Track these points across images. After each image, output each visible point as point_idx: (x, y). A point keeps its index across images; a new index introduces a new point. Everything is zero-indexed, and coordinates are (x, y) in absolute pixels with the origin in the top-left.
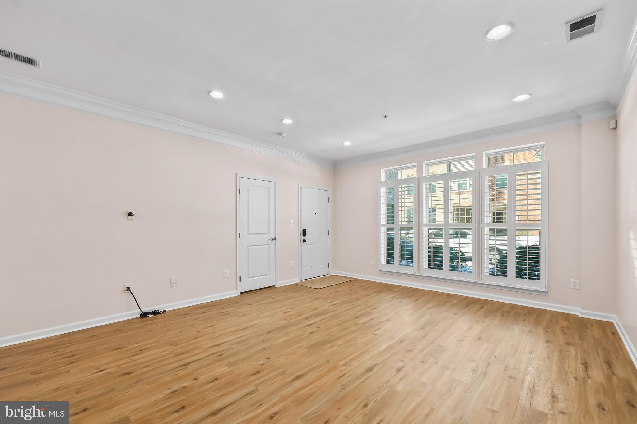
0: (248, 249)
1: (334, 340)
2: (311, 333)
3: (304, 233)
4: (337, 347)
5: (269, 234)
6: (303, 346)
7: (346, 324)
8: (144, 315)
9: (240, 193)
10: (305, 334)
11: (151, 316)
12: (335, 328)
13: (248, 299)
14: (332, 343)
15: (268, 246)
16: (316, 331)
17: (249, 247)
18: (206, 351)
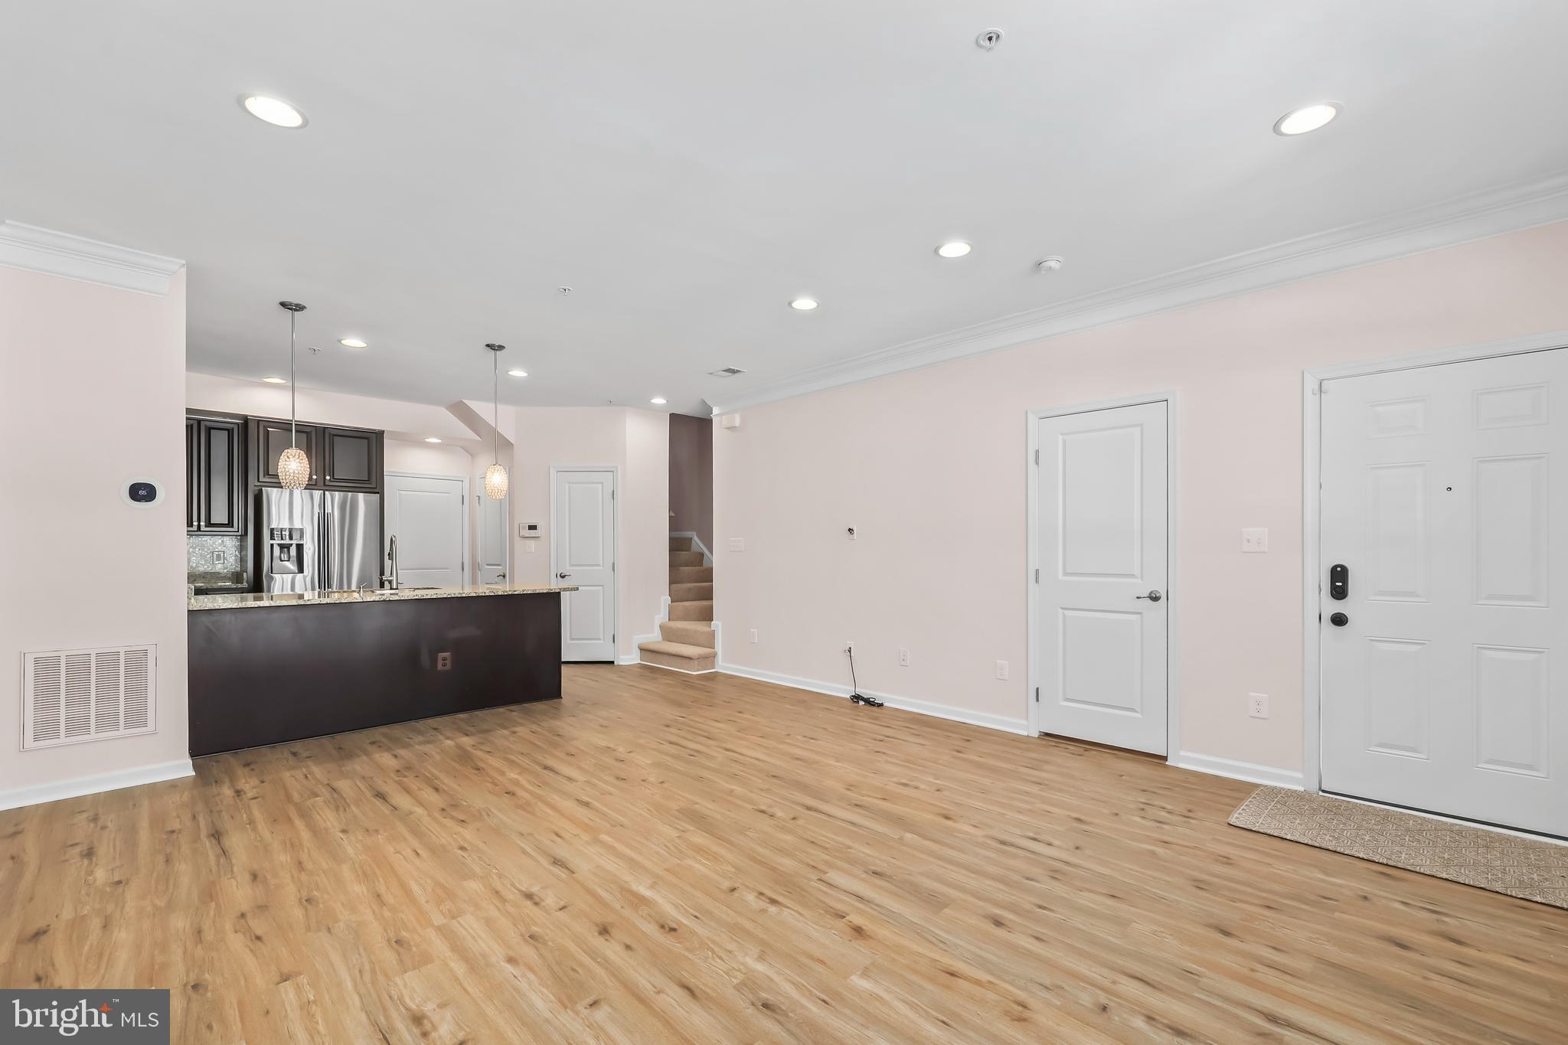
0: (1064, 615)
3: (1339, 581)
5: (1142, 579)
8: (857, 698)
9: (1037, 463)
11: (862, 703)
13: (1061, 758)
15: (1139, 616)
17: (1068, 613)
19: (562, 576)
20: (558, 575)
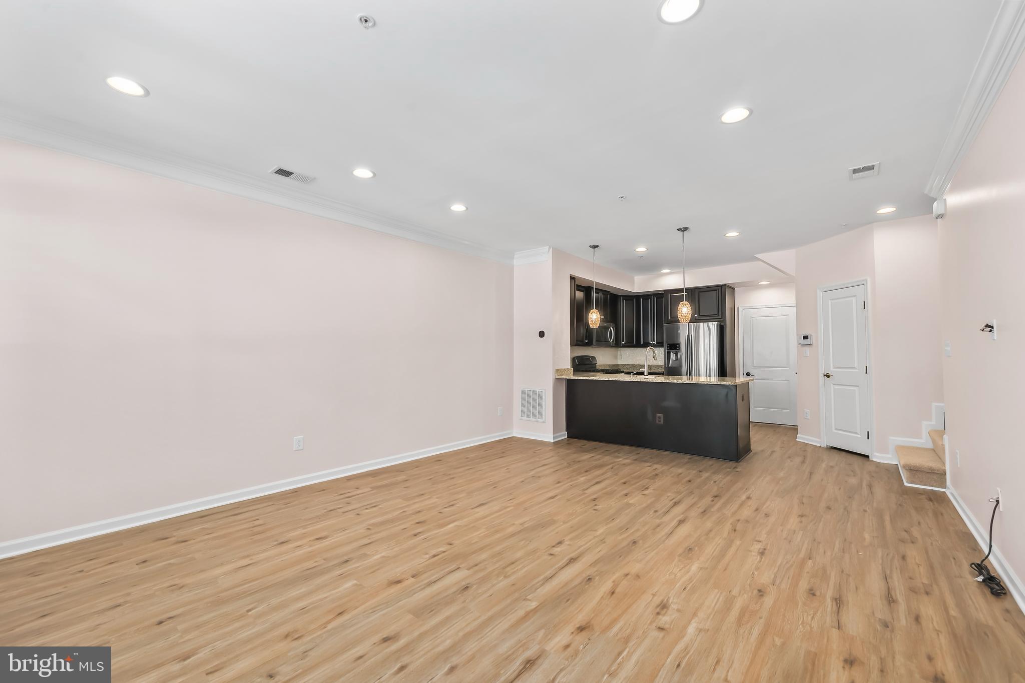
1: (519, 532)
2: (560, 543)
4: (515, 523)
6: (562, 523)
7: (497, 565)
10: (571, 540)
12: (519, 554)
14: (522, 528)
16: (553, 547)
18: (682, 514)
19: (827, 376)
20: (824, 375)
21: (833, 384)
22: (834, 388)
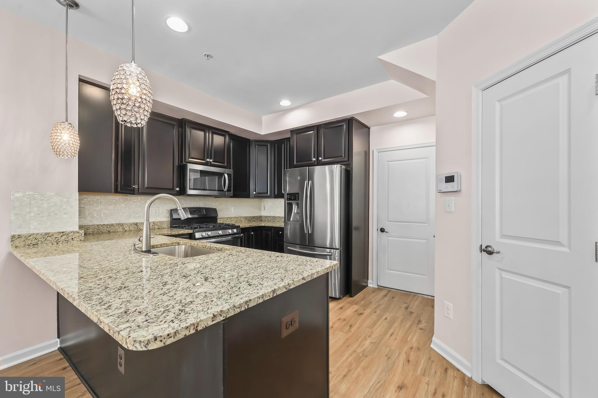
19: (488, 251)
20: (482, 250)
21: (500, 269)
22: (501, 277)
